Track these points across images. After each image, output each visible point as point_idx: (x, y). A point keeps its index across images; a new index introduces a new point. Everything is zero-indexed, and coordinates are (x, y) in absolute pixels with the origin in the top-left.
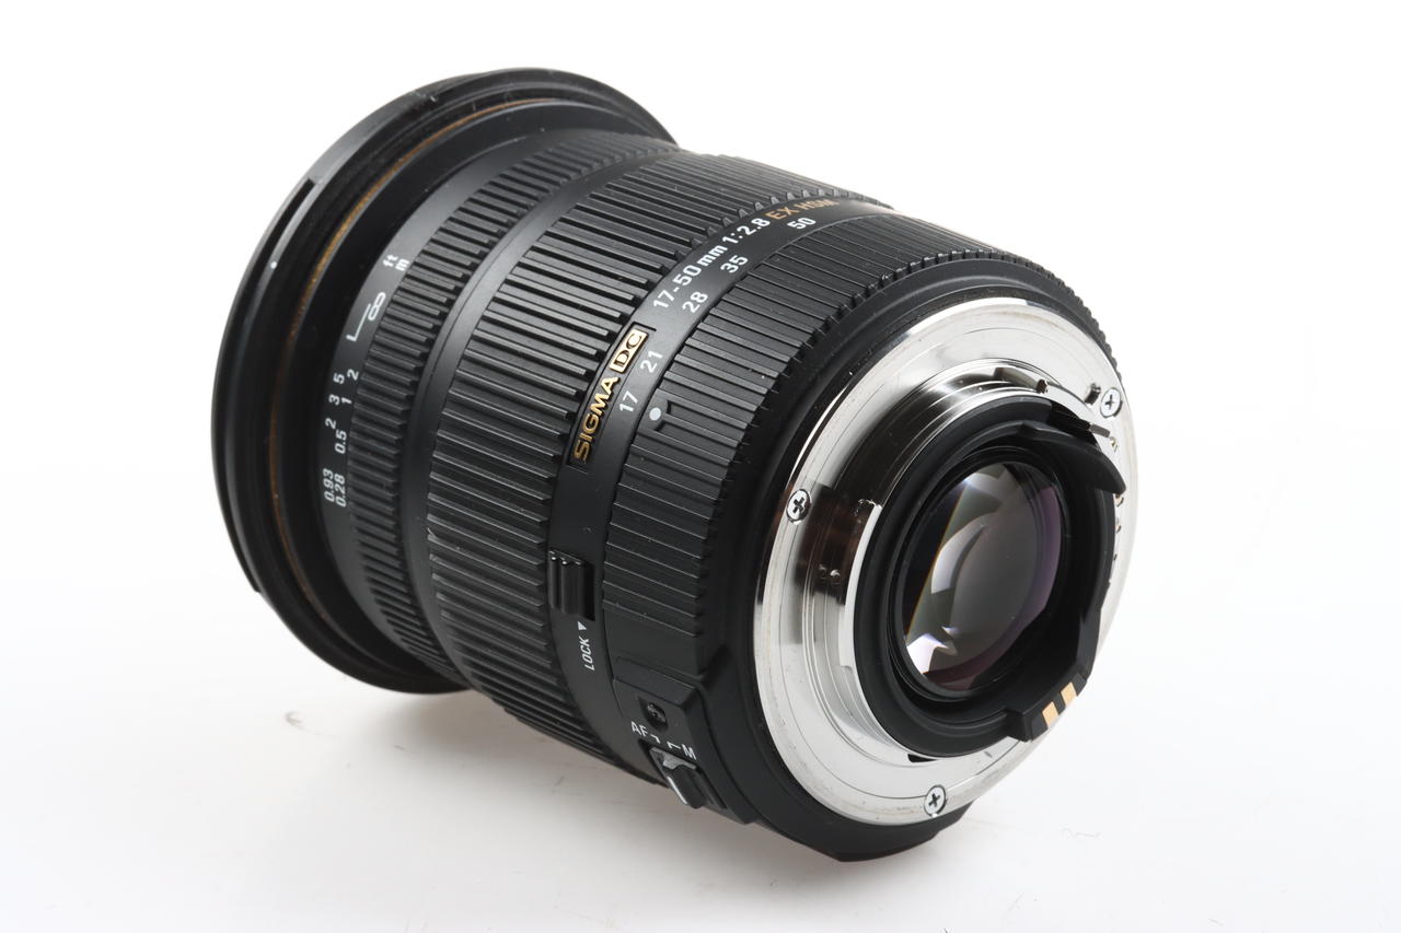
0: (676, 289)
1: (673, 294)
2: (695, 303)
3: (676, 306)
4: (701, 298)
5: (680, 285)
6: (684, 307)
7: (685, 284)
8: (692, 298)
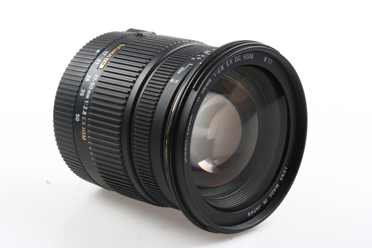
0: (93, 81)
1: (94, 79)
2: (88, 78)
3: (93, 76)
4: (87, 79)
5: (93, 82)
6: (91, 76)
7: (92, 83)
8: (89, 79)
